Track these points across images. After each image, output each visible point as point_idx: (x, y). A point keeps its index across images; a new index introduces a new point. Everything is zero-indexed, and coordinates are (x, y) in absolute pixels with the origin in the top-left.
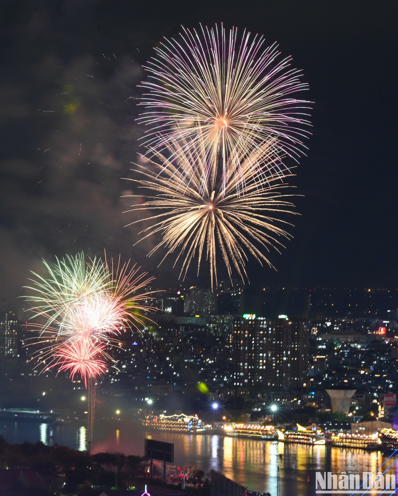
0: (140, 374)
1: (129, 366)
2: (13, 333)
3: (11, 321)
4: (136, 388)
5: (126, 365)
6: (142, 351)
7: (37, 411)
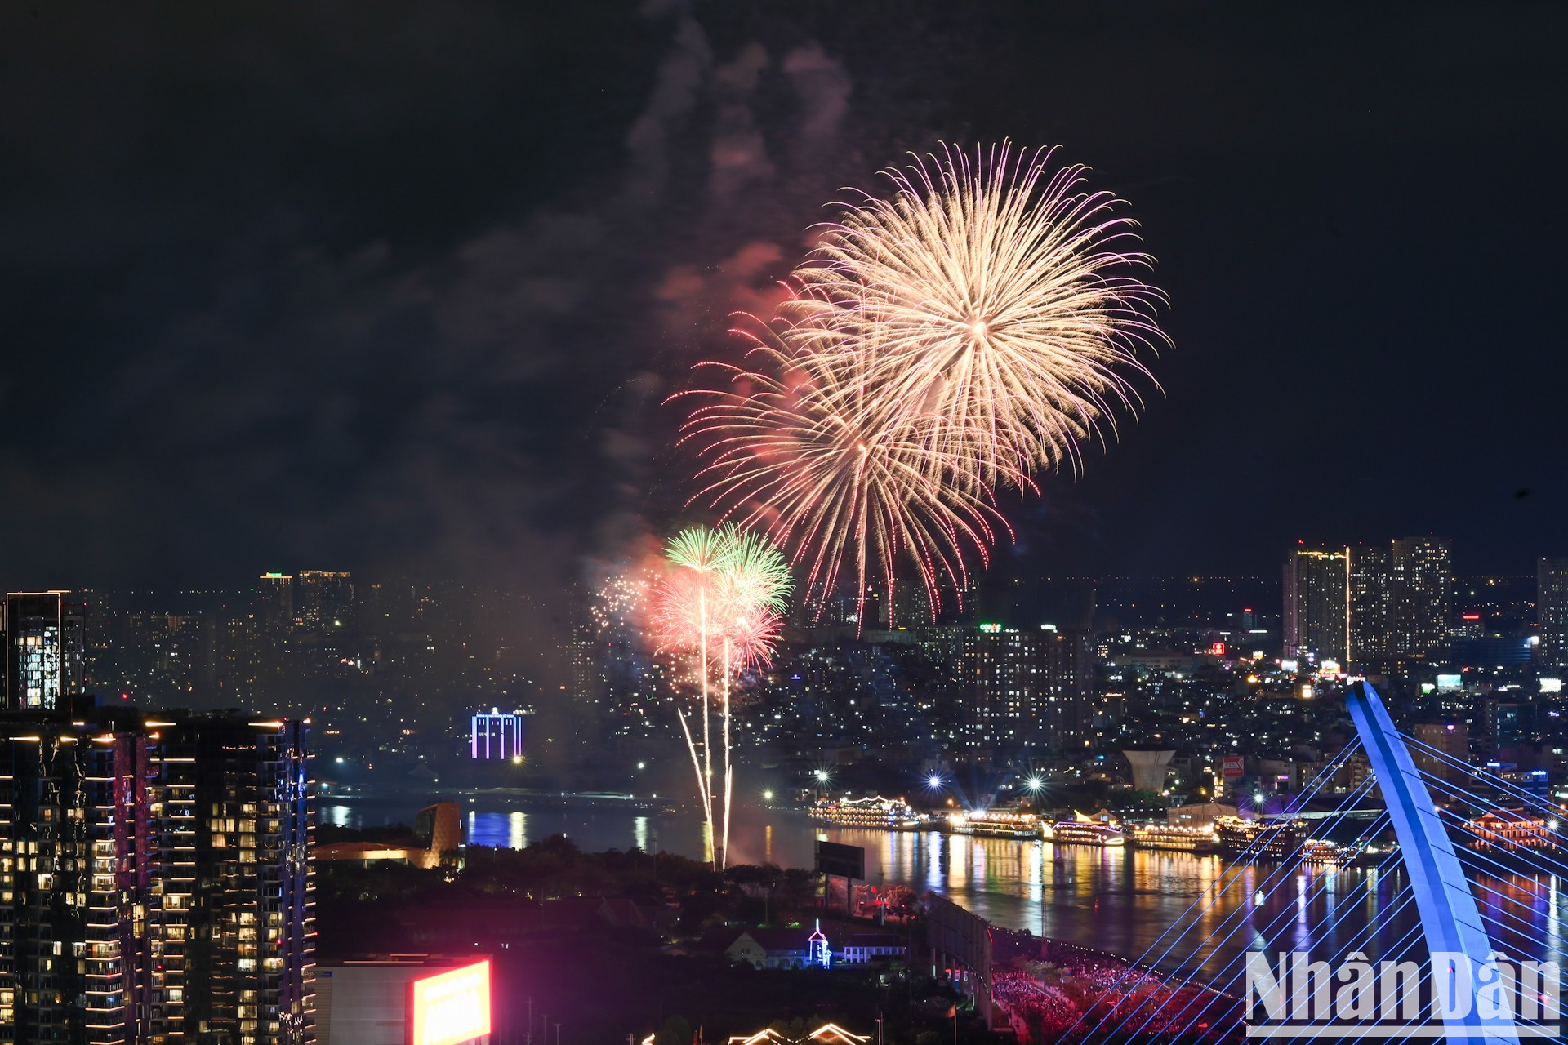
0: (804, 729)
1: (787, 715)
2: (586, 661)
3: (584, 643)
4: (799, 753)
5: (782, 715)
6: (807, 689)
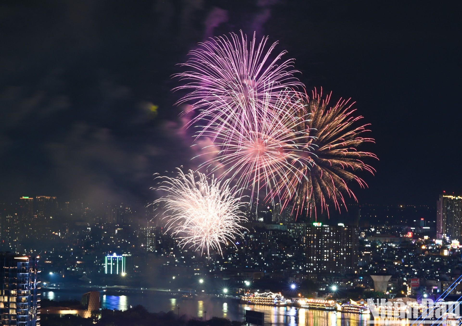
0: (241, 264)
1: (234, 258)
2: (152, 235)
3: (151, 227)
4: (238, 274)
5: (231, 258)
6: (242, 248)
7: (169, 290)
